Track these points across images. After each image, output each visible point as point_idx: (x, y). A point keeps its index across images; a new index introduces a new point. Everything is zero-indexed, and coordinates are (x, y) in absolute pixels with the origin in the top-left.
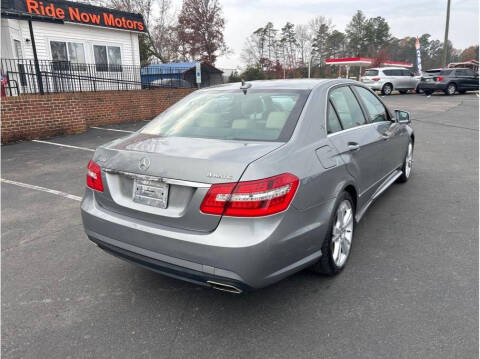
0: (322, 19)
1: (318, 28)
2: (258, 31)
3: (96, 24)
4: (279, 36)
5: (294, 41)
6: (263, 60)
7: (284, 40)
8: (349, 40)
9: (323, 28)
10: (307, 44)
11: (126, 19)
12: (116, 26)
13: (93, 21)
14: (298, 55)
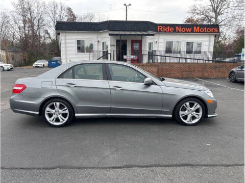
3: (189, 32)
11: (207, 28)
12: (200, 32)
13: (188, 31)
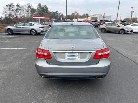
0: (29, 4)
1: (28, 7)
2: (8, 5)
4: (15, 8)
5: (21, 10)
6: (10, 15)
7: (17, 9)
8: (37, 11)
9: (29, 7)
10: (25, 11)
14: (23, 14)
